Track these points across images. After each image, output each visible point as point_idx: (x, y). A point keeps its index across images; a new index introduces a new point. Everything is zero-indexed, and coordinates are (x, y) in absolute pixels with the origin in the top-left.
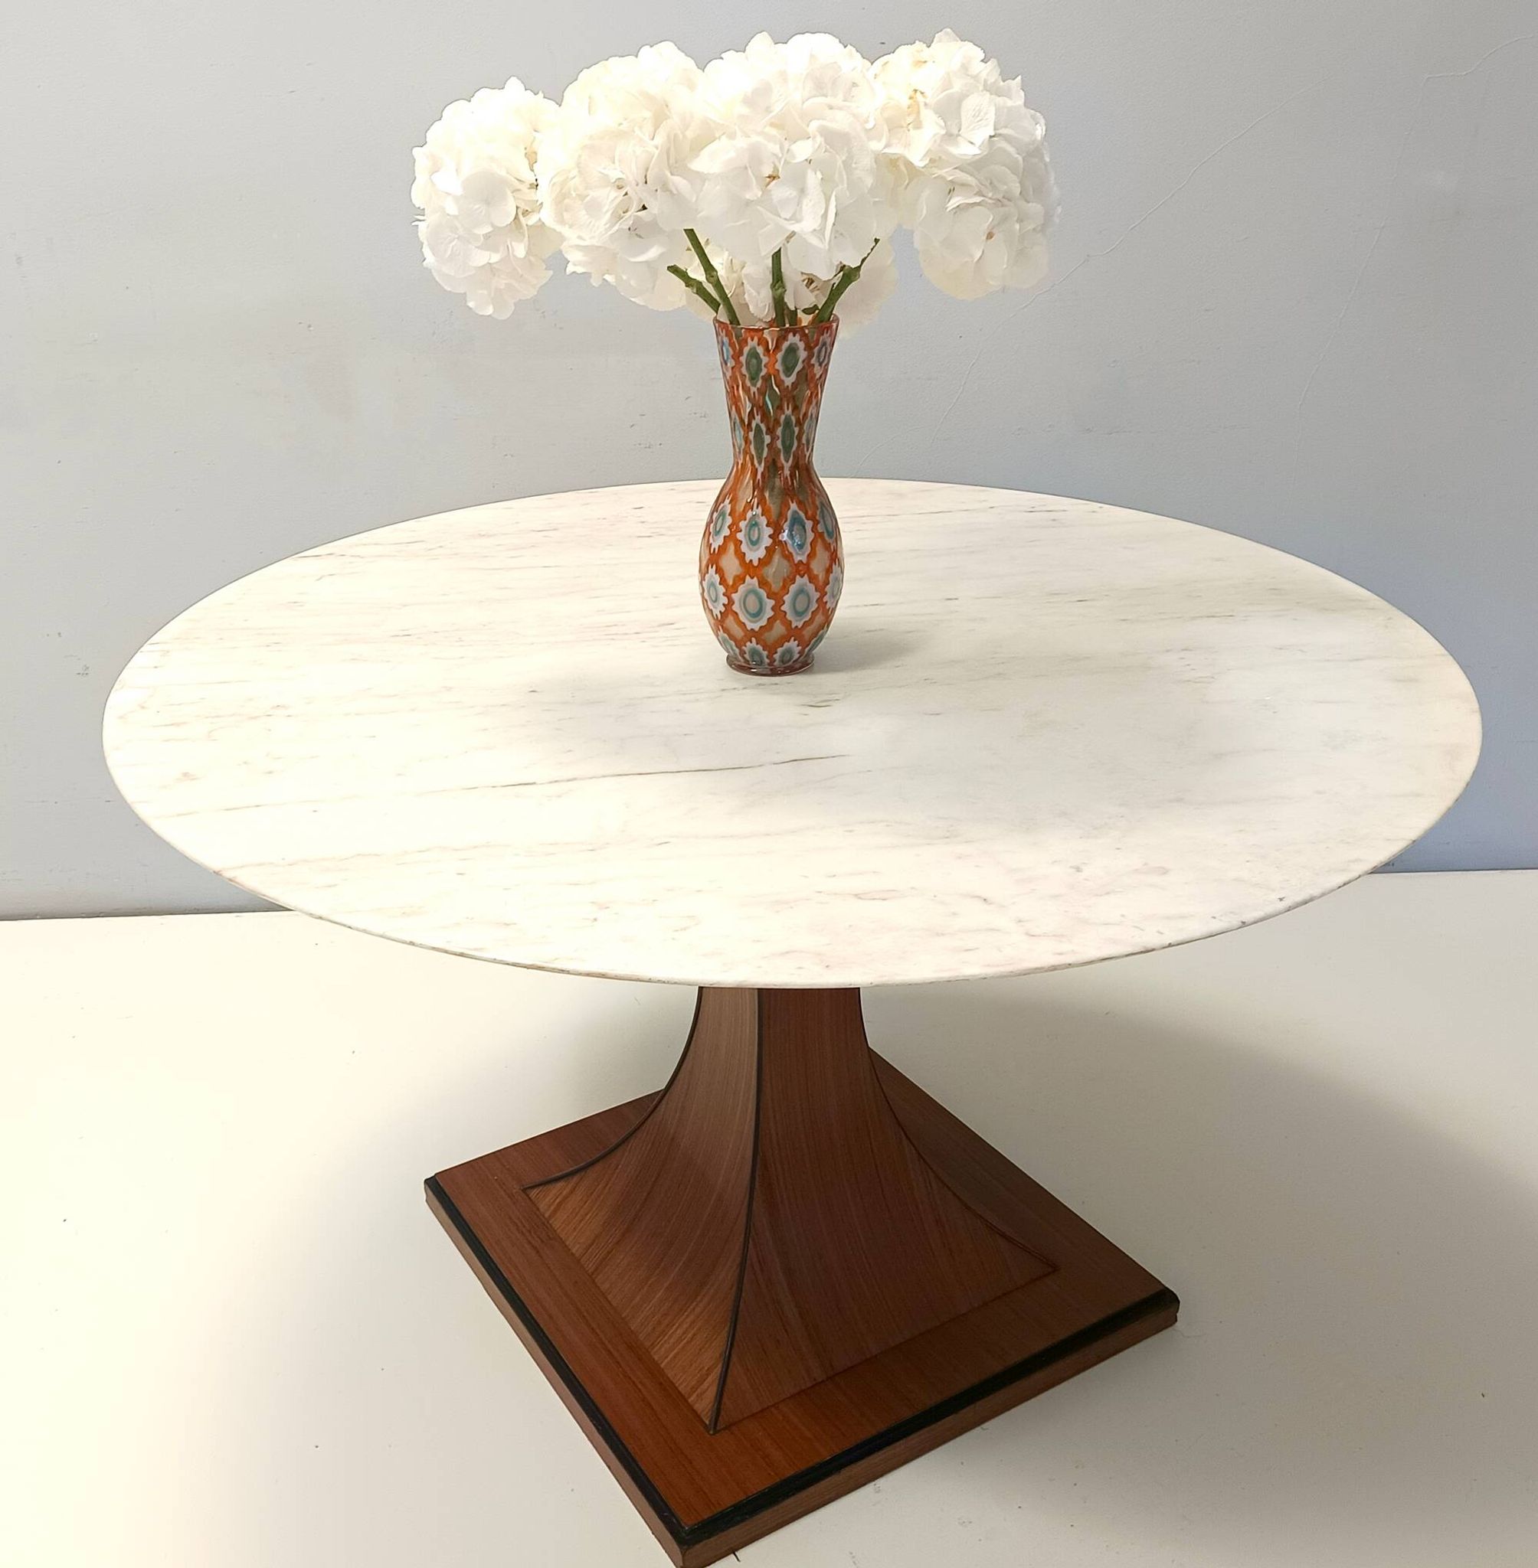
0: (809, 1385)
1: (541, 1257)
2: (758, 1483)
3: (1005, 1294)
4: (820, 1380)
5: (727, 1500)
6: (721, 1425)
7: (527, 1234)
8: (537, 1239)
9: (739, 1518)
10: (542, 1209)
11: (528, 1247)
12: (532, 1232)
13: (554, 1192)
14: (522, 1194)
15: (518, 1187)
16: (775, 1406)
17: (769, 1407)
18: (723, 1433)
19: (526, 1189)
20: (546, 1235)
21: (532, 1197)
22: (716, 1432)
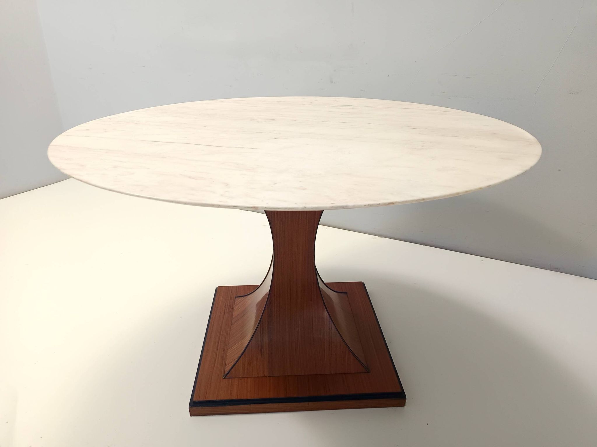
0: (262, 376)
1: (224, 316)
2: (222, 397)
3: (345, 374)
4: (266, 376)
5: (210, 398)
6: (227, 377)
7: (226, 308)
8: (227, 311)
9: (211, 405)
10: (235, 303)
11: (223, 312)
12: (228, 309)
13: (240, 300)
14: (234, 298)
15: (235, 296)
16: (247, 378)
17: (245, 377)
18: (227, 379)
19: (236, 297)
20: (230, 310)
21: (236, 299)
22: (225, 378)
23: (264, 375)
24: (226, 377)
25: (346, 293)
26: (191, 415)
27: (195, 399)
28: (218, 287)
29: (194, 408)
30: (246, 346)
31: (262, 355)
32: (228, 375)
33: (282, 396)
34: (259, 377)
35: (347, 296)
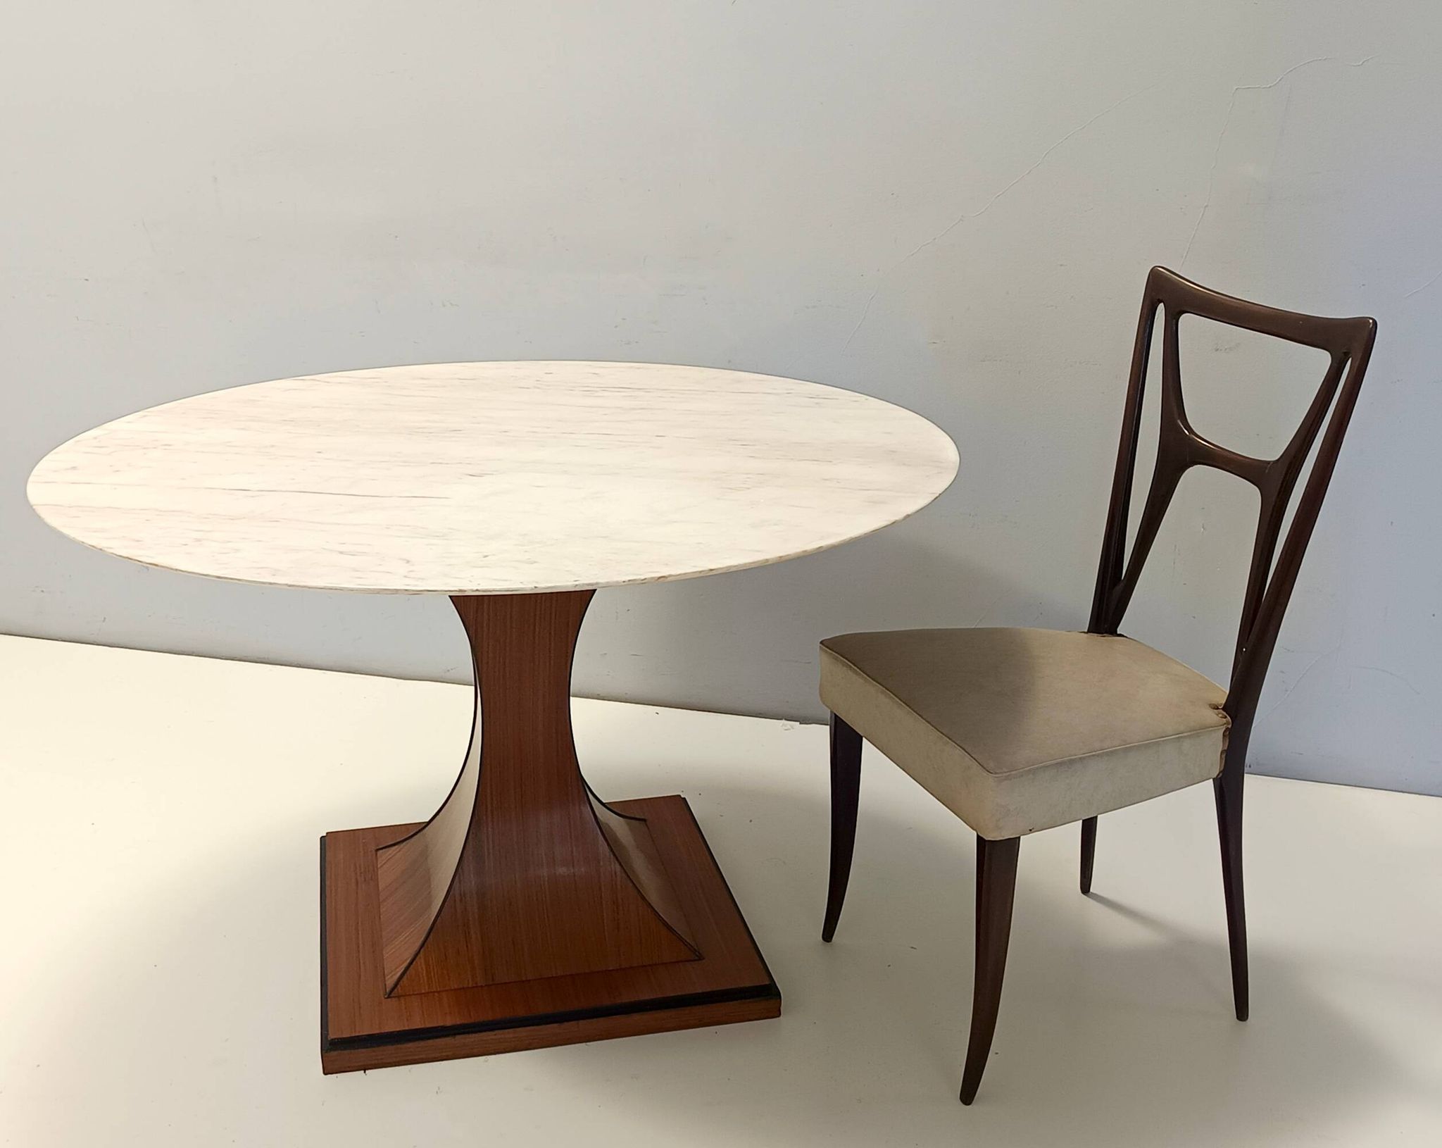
0: (471, 985)
1: (357, 888)
3: (650, 965)
4: (480, 985)
5: (366, 1031)
6: (393, 996)
7: (358, 874)
8: (363, 878)
9: (369, 1045)
10: (379, 862)
11: (353, 880)
12: (362, 875)
13: (390, 852)
14: (374, 852)
15: (374, 848)
16: (438, 992)
17: (434, 992)
18: (393, 999)
19: (378, 850)
20: (370, 876)
21: (378, 855)
22: (389, 997)
23: (476, 983)
24: (391, 996)
25: (644, 820)
26: (327, 1071)
27: (331, 1036)
28: (327, 833)
29: (334, 1053)
30: (429, 927)
31: (467, 942)
32: (396, 990)
33: (521, 1012)
34: (463, 988)
35: (646, 825)
